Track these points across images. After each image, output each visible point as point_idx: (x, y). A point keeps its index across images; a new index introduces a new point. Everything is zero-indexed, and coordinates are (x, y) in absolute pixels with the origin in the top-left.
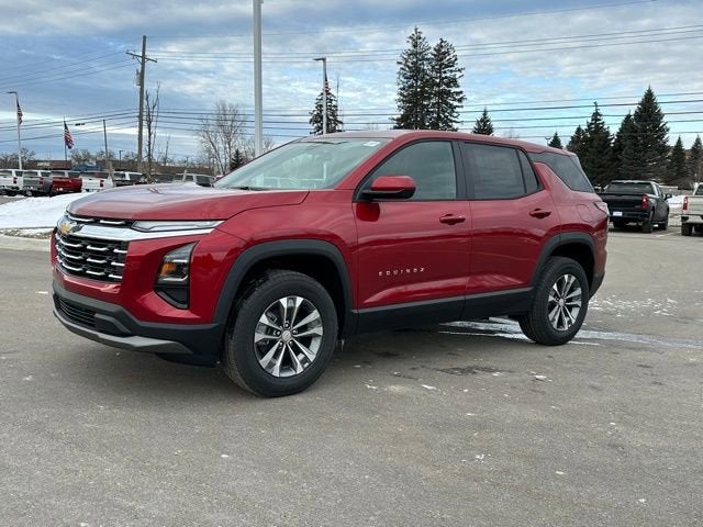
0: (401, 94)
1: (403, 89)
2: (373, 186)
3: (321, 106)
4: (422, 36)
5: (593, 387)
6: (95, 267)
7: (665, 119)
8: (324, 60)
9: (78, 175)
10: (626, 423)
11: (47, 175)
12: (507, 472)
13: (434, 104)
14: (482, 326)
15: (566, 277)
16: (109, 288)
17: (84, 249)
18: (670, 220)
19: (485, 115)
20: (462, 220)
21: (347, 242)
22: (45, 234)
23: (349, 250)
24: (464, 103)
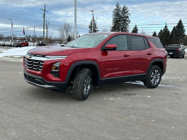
0: (113, 20)
1: (114, 19)
2: (106, 47)
3: (92, 23)
4: (119, 5)
5: (162, 99)
6: (35, 67)
7: (184, 28)
8: (93, 11)
9: (27, 42)
10: (170, 108)
11: (19, 41)
12: (139, 120)
13: (122, 23)
14: (134, 83)
15: (156, 70)
16: (39, 72)
17: (32, 62)
18: (185, 55)
19: (136, 26)
20: (129, 56)
21: (99, 61)
22: (20, 57)
23: (100, 63)
24: (130, 23)
